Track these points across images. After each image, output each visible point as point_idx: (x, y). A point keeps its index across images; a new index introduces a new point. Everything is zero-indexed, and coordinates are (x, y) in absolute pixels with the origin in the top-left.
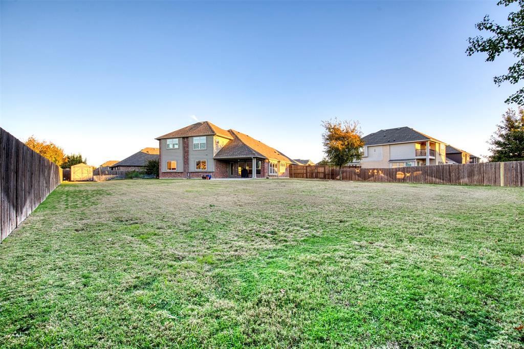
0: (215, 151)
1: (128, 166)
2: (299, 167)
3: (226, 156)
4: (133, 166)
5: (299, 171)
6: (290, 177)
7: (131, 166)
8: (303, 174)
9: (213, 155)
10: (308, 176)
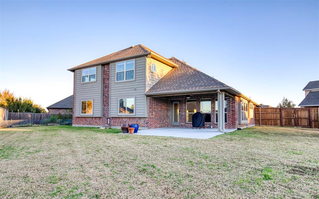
0: (149, 83)
1: (58, 109)
2: (269, 110)
3: (167, 90)
4: (64, 109)
5: (269, 116)
6: (256, 124)
7: (62, 109)
8: (275, 120)
9: (145, 89)
10: (284, 123)
